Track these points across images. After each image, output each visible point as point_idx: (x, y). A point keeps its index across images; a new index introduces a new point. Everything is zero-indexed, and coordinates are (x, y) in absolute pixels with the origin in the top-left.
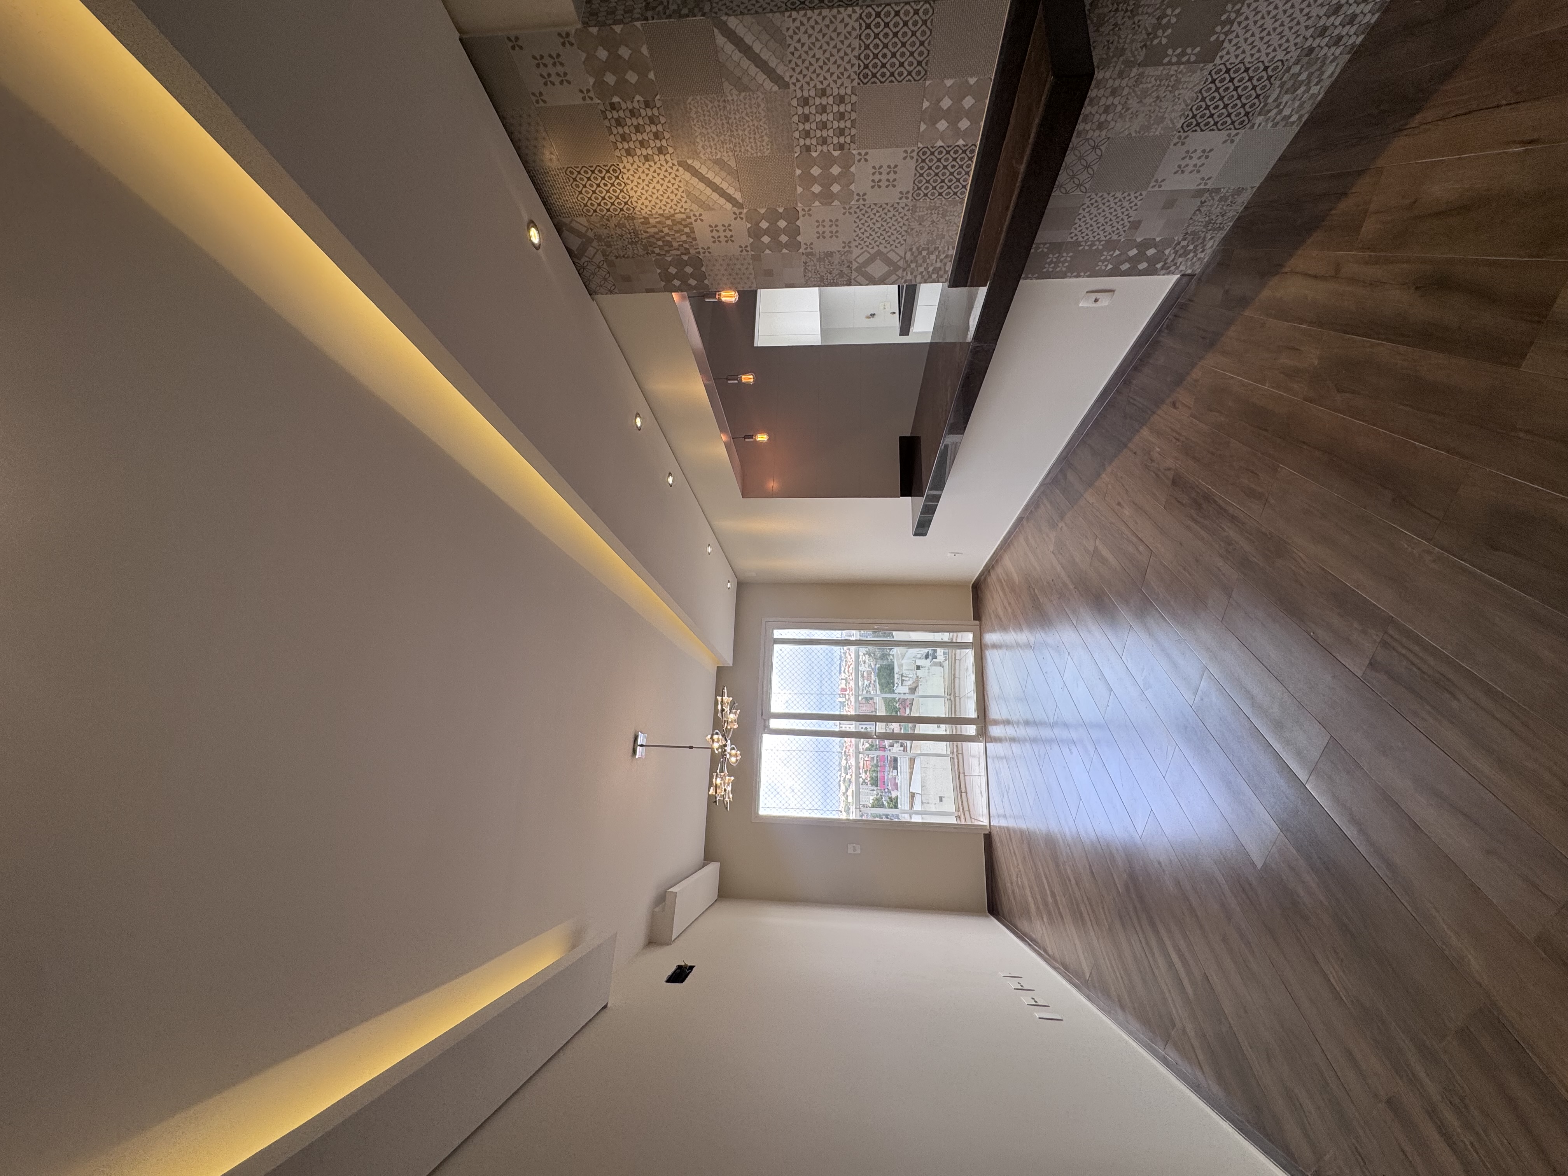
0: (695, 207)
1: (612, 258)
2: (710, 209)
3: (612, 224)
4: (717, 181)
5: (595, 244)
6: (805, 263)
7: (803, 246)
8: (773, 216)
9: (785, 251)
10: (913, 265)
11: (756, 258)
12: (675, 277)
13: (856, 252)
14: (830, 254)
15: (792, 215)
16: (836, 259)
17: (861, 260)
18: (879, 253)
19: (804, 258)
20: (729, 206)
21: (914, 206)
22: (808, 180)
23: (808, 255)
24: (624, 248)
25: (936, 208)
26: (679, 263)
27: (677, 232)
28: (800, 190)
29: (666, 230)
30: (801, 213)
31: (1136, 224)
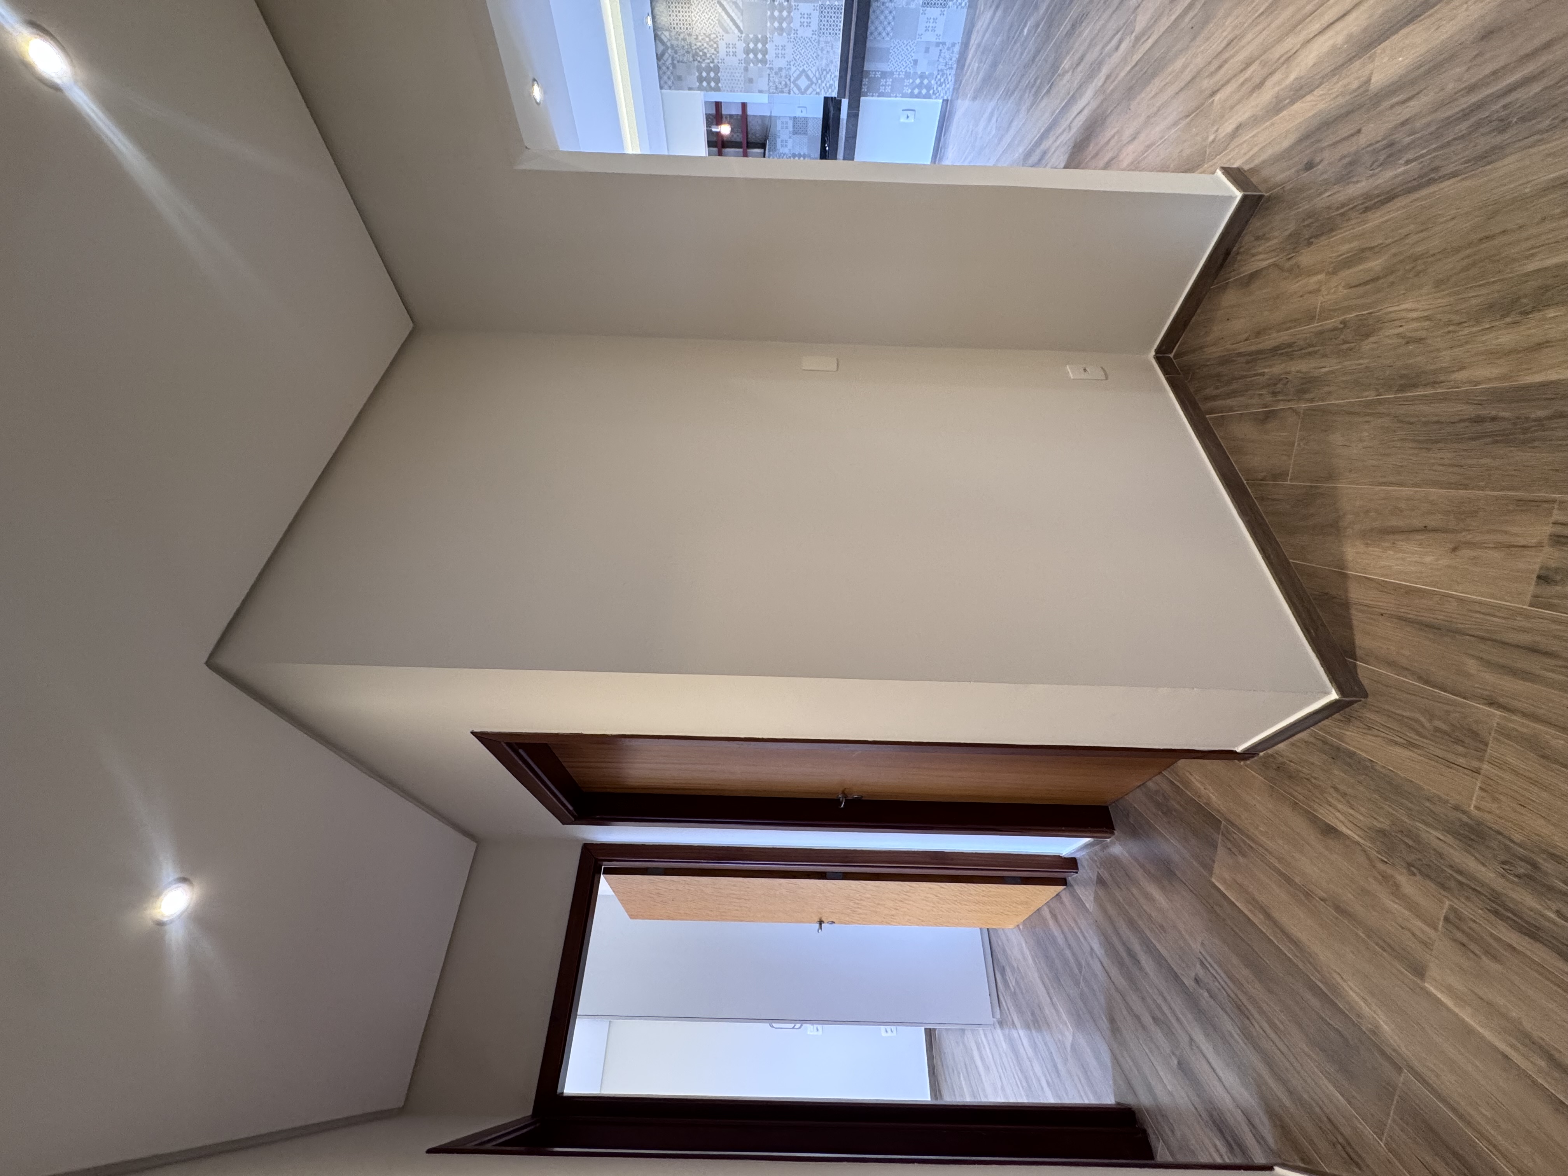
0: (721, 31)
1: (675, 62)
2: (727, 32)
3: (680, 38)
4: (733, 15)
5: (670, 51)
6: (769, 75)
7: (768, 63)
8: (756, 41)
9: (760, 65)
10: (820, 81)
11: (746, 69)
12: (705, 79)
13: (793, 69)
14: (781, 69)
15: (765, 41)
16: (783, 73)
17: (795, 75)
18: (804, 70)
19: (768, 72)
20: (736, 31)
21: (819, 41)
22: (772, 17)
23: (771, 69)
24: (683, 55)
25: (829, 43)
26: (709, 69)
27: (710, 46)
28: (769, 24)
29: (705, 45)
30: (769, 39)
31: (916, 62)
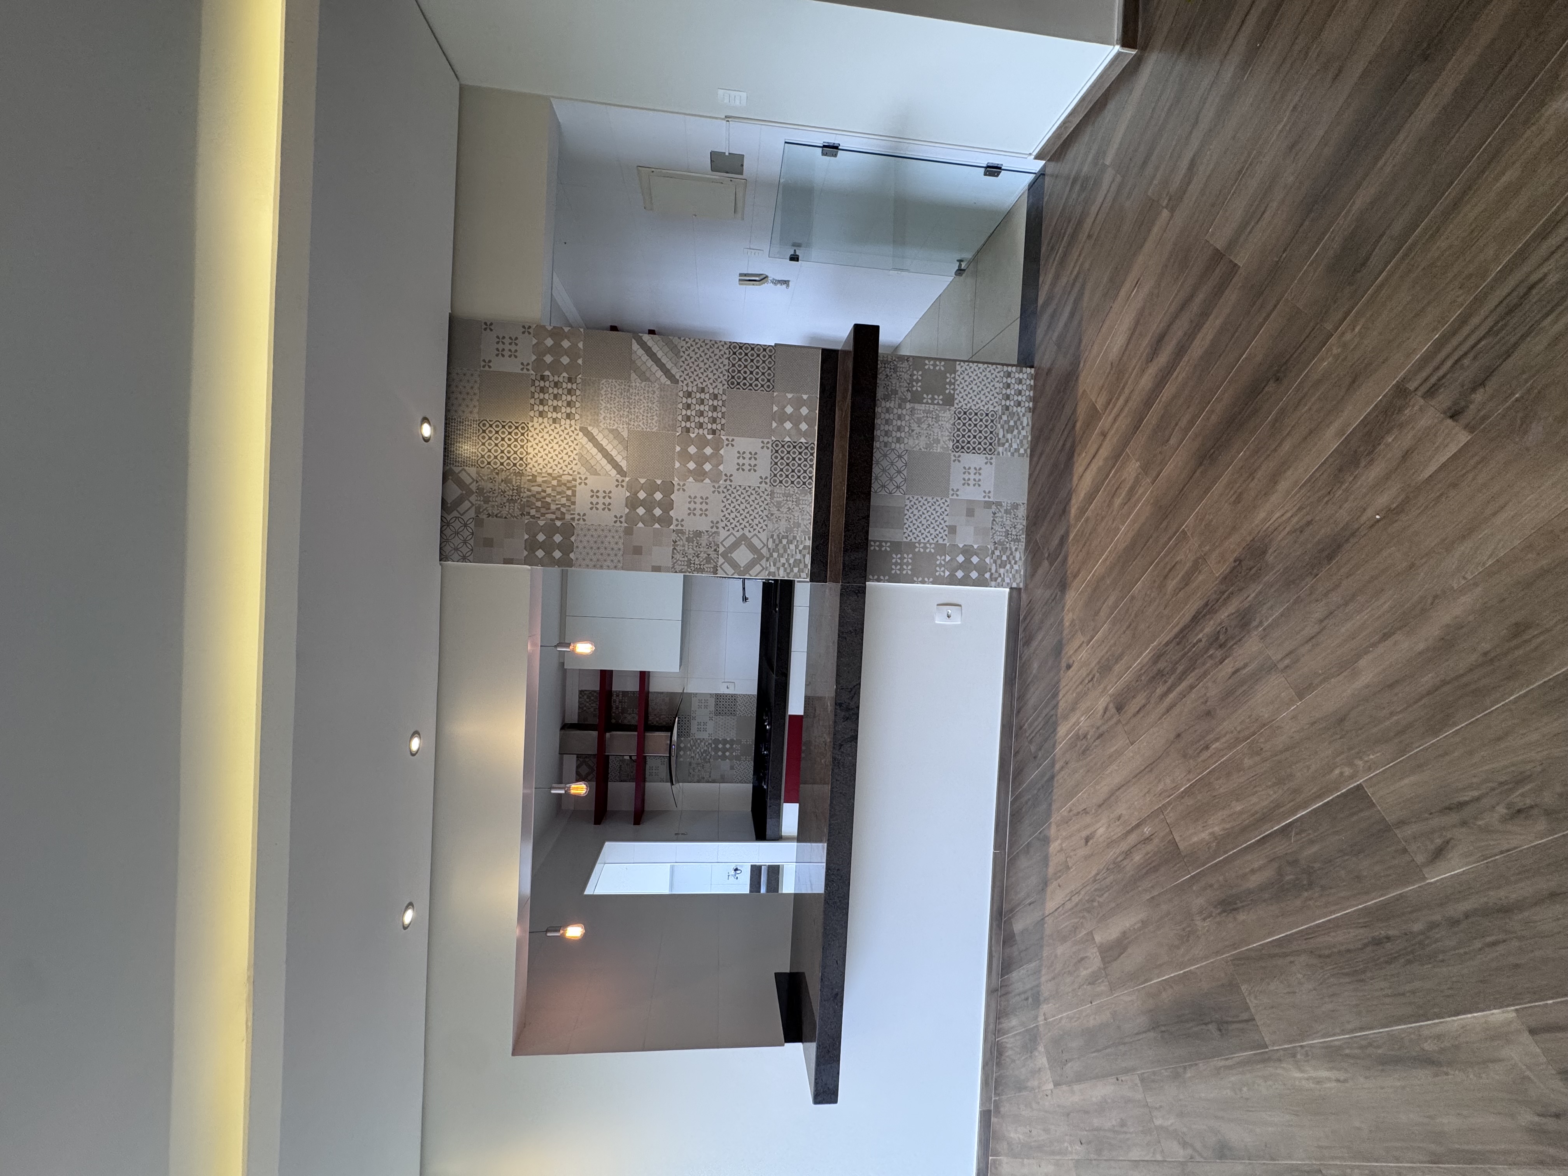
0: (583, 470)
1: (483, 516)
2: (596, 473)
3: (499, 479)
4: (609, 448)
5: (473, 498)
6: (675, 542)
7: (675, 522)
8: (652, 488)
9: (657, 526)
10: (775, 555)
11: (629, 531)
12: (541, 546)
13: (723, 534)
14: (698, 534)
15: (668, 489)
16: (704, 540)
17: (727, 544)
18: (743, 536)
19: (674, 536)
20: (614, 472)
21: (772, 492)
22: (685, 456)
23: (677, 532)
24: (503, 505)
25: (791, 496)
26: (551, 530)
27: (559, 493)
28: (677, 465)
29: (549, 491)
30: (676, 487)
31: (952, 530)
